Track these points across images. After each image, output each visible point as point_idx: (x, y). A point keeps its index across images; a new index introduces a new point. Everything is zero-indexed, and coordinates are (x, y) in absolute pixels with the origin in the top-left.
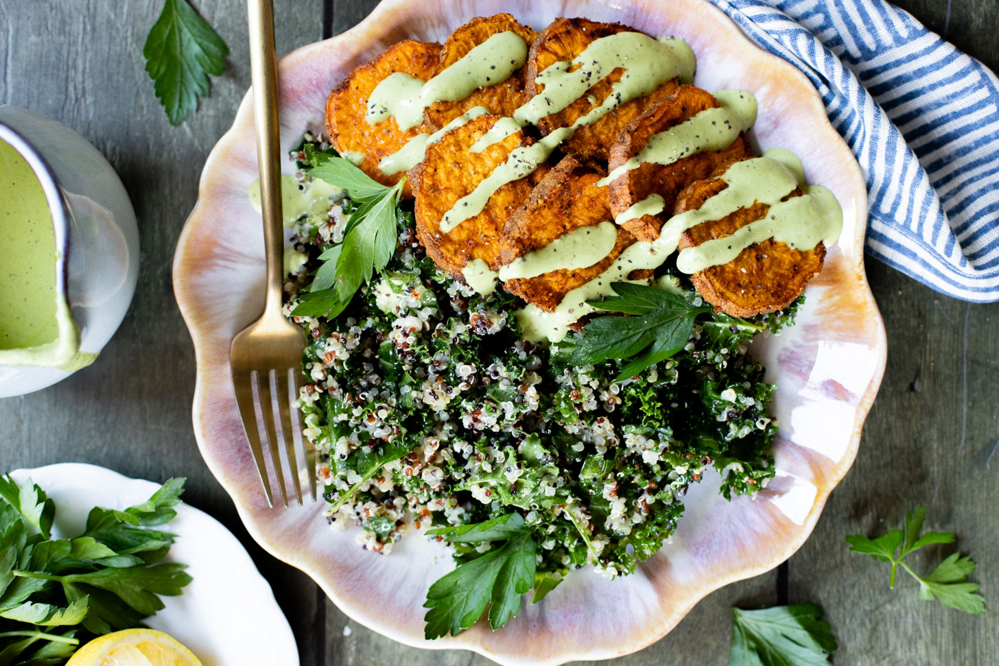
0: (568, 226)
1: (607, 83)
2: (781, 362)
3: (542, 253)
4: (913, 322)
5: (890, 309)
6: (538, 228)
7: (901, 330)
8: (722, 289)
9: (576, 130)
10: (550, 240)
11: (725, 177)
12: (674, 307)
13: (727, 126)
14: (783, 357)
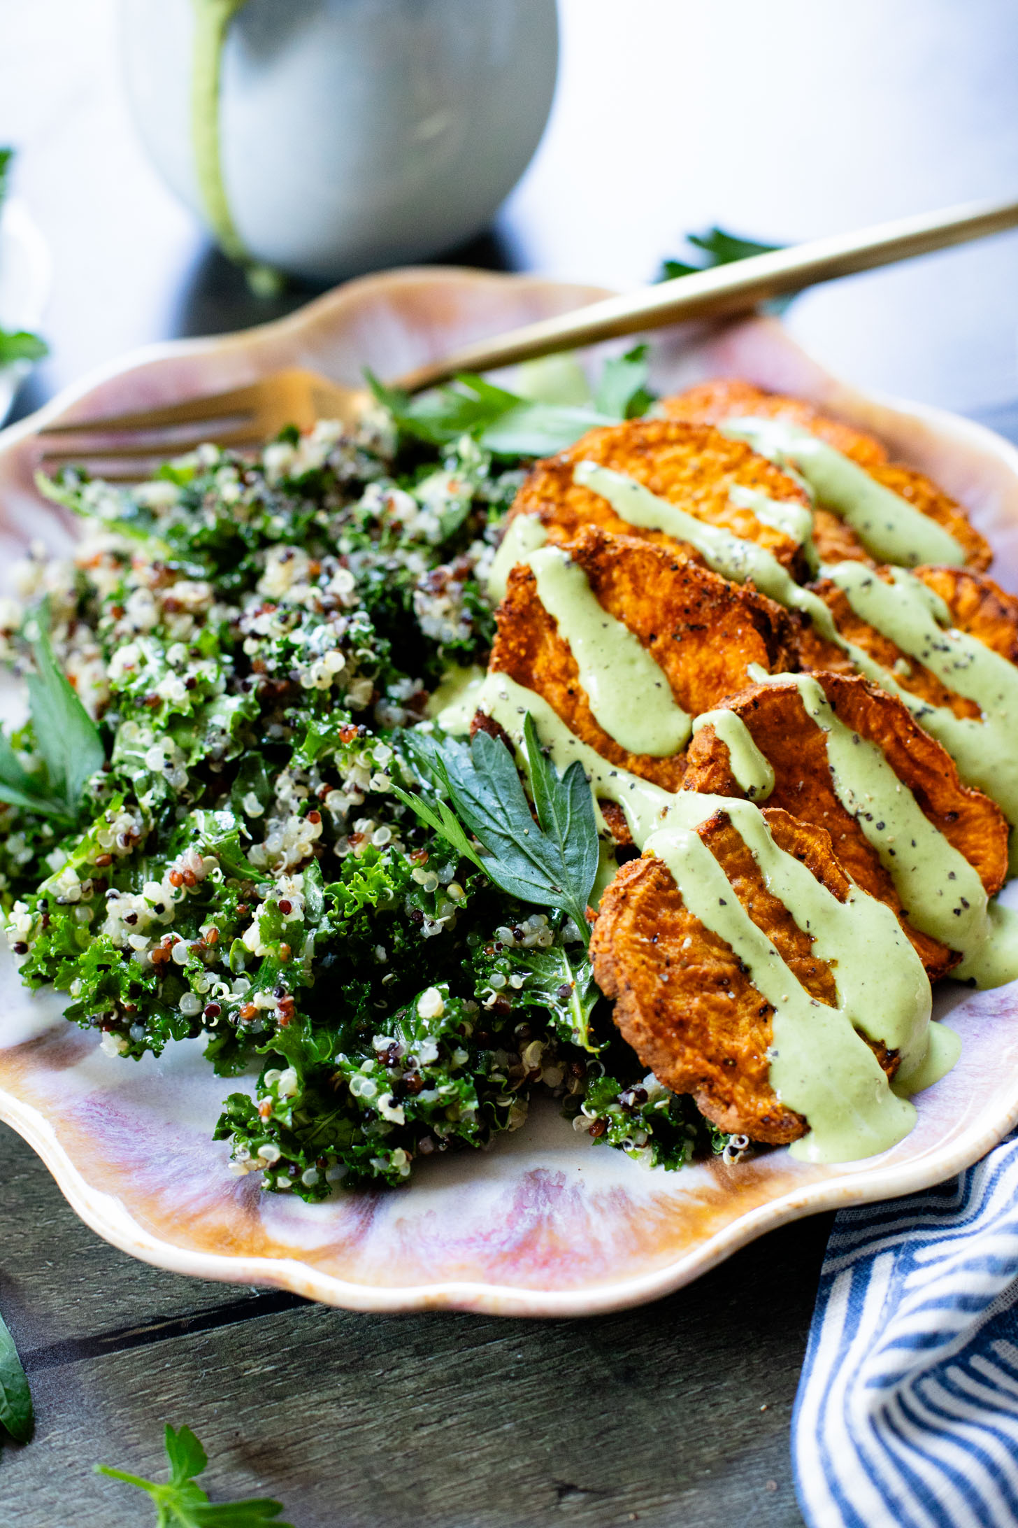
0: (659, 643)
1: (945, 697)
2: (534, 1177)
3: (590, 602)
4: (709, 1453)
5: (720, 1399)
6: (634, 579)
7: (682, 1432)
8: (634, 900)
9: (835, 646)
10: (619, 617)
11: (854, 890)
12: (573, 871)
13: (958, 905)
14: (544, 1177)
